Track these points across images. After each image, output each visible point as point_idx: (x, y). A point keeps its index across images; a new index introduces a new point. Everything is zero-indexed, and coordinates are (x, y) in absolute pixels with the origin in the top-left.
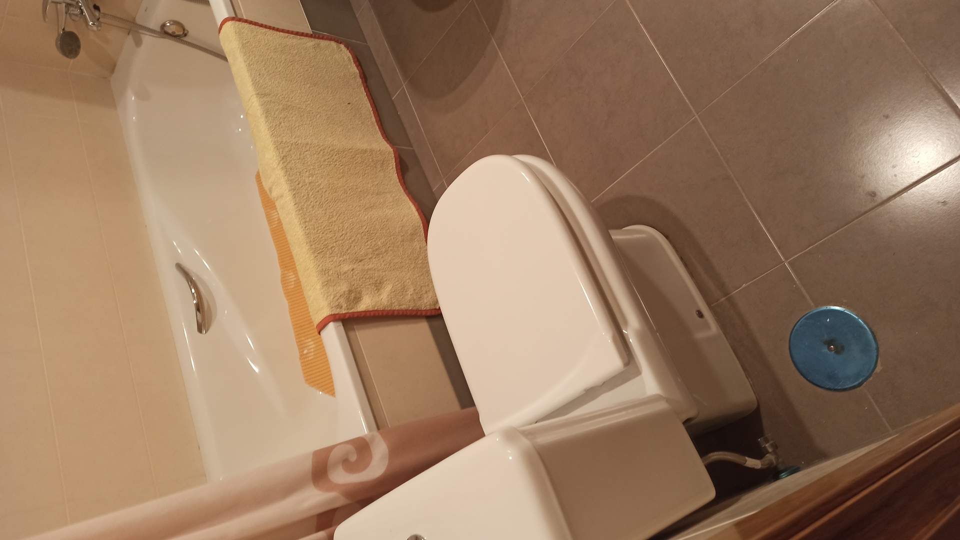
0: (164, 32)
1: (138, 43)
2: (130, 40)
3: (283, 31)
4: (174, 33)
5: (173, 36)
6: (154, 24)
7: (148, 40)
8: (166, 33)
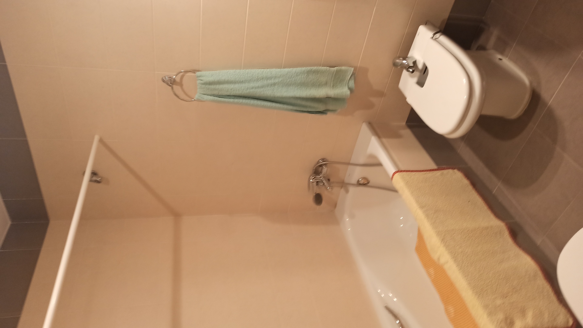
0: (359, 184)
1: (347, 191)
2: (342, 191)
3: (423, 171)
4: (363, 183)
5: (364, 185)
6: (354, 181)
7: (352, 189)
8: (360, 184)
